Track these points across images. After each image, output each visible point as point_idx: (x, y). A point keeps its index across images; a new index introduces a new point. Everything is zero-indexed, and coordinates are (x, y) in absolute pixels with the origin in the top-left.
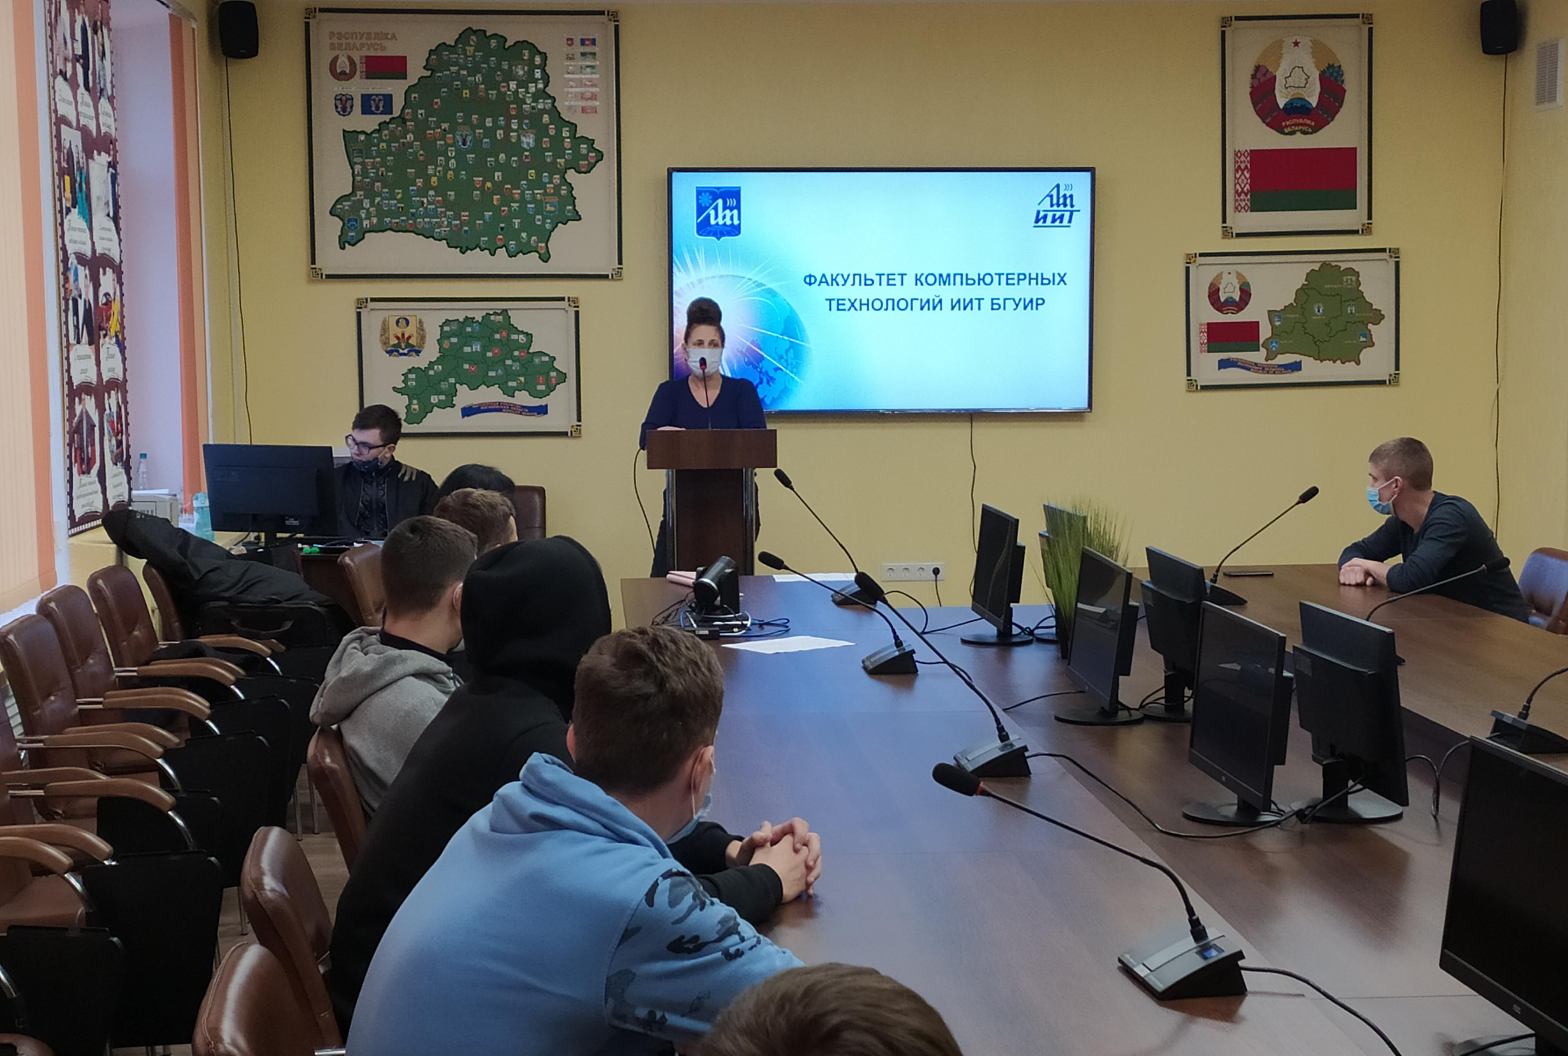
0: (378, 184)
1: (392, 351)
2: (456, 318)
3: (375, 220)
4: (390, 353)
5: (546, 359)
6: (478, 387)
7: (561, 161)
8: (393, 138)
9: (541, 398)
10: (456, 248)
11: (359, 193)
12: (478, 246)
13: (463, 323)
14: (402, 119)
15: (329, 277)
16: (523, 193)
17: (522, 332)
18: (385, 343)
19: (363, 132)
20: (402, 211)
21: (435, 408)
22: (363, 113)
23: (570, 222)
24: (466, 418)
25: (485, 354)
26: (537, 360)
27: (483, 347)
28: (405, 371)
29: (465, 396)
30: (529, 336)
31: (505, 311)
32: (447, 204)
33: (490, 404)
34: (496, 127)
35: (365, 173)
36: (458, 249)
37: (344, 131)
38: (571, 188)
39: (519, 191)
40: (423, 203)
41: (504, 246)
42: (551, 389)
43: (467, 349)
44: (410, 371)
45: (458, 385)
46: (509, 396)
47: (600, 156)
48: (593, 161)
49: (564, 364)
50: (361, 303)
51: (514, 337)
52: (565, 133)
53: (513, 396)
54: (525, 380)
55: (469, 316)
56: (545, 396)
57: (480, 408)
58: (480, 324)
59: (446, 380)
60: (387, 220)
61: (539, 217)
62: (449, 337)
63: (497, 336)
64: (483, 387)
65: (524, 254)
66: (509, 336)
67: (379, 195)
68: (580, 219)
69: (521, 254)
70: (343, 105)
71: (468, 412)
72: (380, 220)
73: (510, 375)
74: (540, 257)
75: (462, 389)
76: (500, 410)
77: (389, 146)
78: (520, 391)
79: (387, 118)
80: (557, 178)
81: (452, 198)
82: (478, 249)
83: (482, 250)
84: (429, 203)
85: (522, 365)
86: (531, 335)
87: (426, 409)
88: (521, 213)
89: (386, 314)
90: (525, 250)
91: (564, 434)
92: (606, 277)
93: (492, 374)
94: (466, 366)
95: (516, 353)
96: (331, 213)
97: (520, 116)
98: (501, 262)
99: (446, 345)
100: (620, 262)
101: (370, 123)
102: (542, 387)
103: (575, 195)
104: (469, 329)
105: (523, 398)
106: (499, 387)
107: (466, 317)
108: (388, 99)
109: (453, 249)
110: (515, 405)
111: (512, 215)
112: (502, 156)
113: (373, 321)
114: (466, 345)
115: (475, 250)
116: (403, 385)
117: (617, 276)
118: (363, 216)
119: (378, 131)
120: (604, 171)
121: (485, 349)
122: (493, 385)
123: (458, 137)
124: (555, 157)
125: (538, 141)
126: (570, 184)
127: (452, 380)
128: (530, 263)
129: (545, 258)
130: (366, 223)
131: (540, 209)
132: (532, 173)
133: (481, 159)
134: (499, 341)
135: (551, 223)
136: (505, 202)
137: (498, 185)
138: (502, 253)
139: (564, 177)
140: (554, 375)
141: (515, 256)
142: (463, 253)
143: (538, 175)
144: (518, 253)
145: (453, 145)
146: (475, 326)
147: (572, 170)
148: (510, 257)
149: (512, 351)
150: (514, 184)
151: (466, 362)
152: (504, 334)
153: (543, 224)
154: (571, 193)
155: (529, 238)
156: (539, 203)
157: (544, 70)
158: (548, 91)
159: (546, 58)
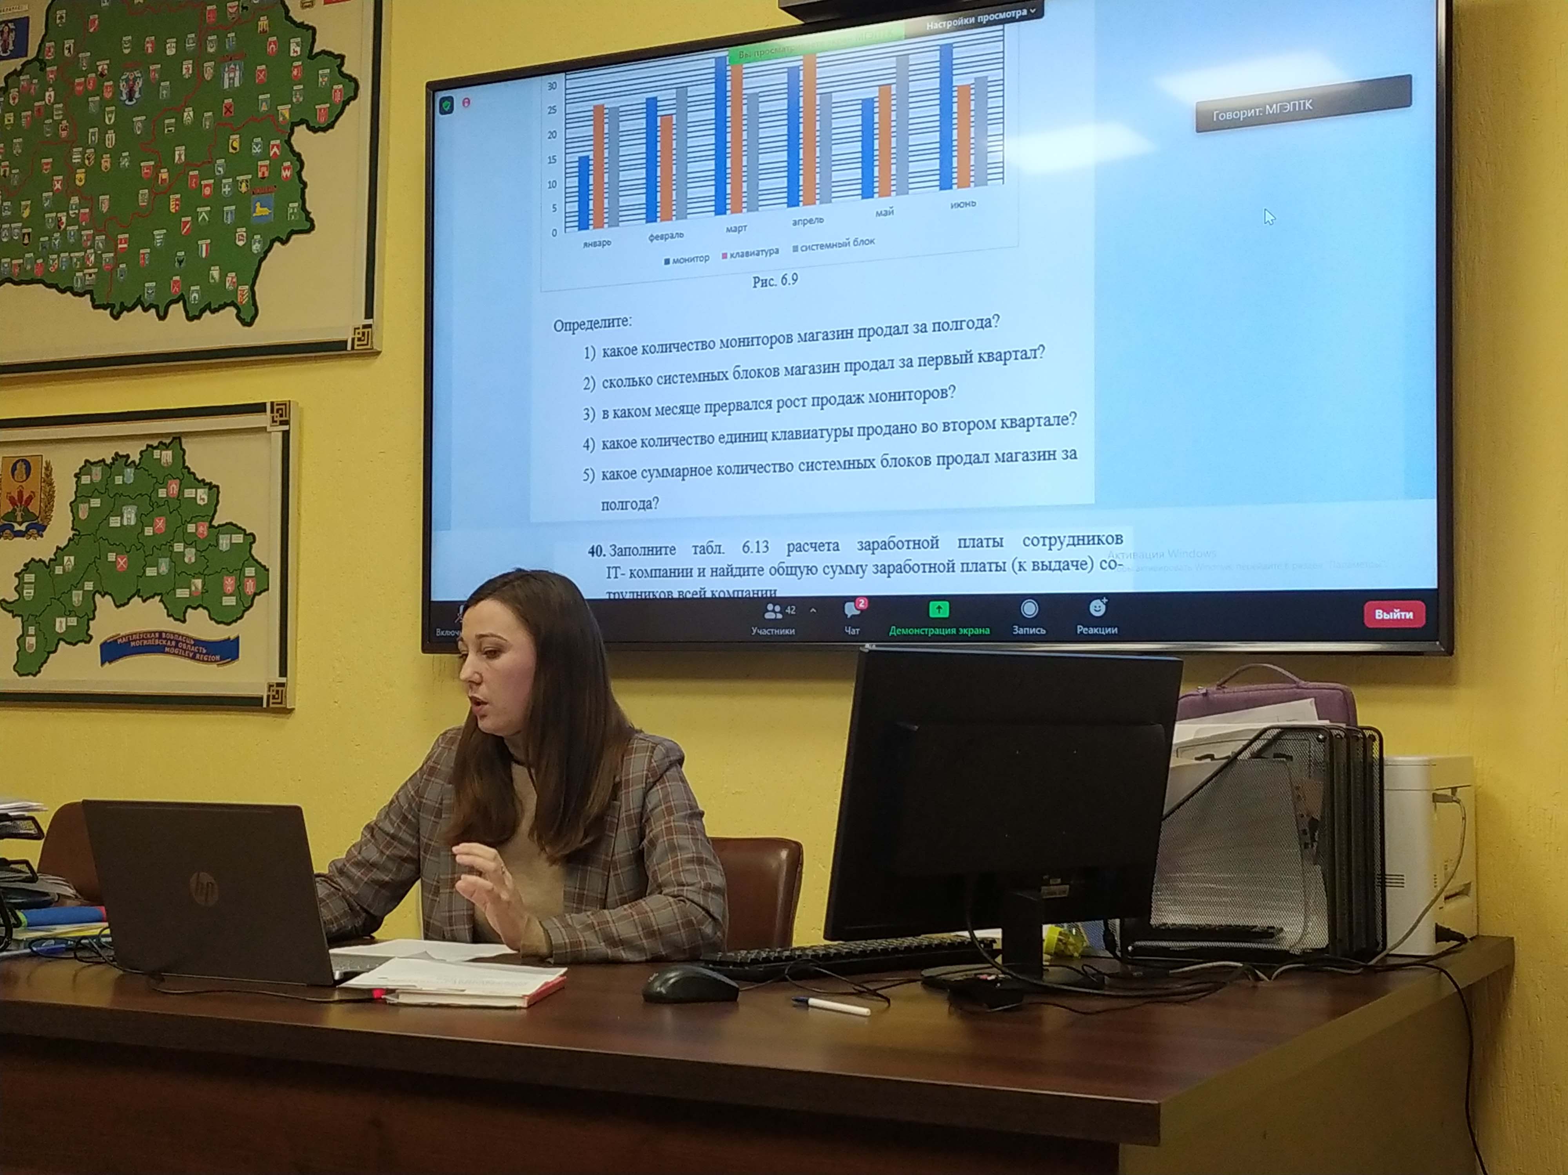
1: (4, 529)
2: (101, 458)
5: (238, 539)
6: (129, 599)
7: (284, 110)
9: (229, 624)
10: (105, 307)
12: (139, 302)
13: (110, 466)
14: (40, 63)
16: (217, 187)
17: (203, 483)
20: (31, 242)
21: (61, 643)
23: (294, 237)
24: (107, 664)
25: (143, 531)
26: (224, 543)
27: (139, 516)
28: (19, 567)
29: (109, 620)
30: (214, 489)
31: (178, 439)
33: (146, 636)
34: (182, 54)
36: (108, 311)
38: (300, 164)
39: (212, 181)
40: (59, 224)
41: (182, 298)
44: (27, 566)
45: (97, 596)
46: (176, 619)
47: (348, 88)
48: (338, 98)
51: (189, 493)
52: (295, 48)
53: (184, 621)
54: (203, 585)
55: (121, 453)
56: (235, 621)
57: (129, 642)
58: (137, 466)
59: (79, 585)
61: (241, 231)
62: (88, 497)
63: (162, 493)
64: (136, 600)
65: (213, 312)
66: (181, 491)
68: (311, 227)
69: (208, 313)
71: (111, 651)
73: (177, 574)
74: (238, 317)
75: (104, 604)
76: (162, 649)
78: (195, 608)
79: (18, 64)
80: (276, 146)
81: (105, 208)
82: (139, 308)
83: (146, 310)
84: (70, 221)
85: (200, 552)
86: (217, 487)
87: (49, 645)
88: (213, 225)
90: (214, 302)
91: (255, 703)
92: (340, 345)
93: (151, 572)
94: (112, 557)
95: (191, 528)
97: (222, 26)
98: (175, 331)
99: (83, 513)
100: (369, 314)
102: (229, 601)
103: (305, 178)
104: (119, 479)
105: (199, 625)
106: (161, 601)
107: (117, 454)
108: (22, 26)
109: (101, 311)
110: (184, 640)
111: (199, 231)
112: (188, 115)
114: (113, 512)
115: (136, 310)
116: (15, 596)
117: (365, 345)
121: (143, 519)
122: (153, 597)
123: (123, 86)
124: (273, 102)
125: (249, 74)
126: (298, 156)
127: (89, 586)
128: (222, 328)
129: (248, 315)
131: (244, 217)
132: (235, 141)
133: (154, 124)
134: (166, 500)
135: (262, 242)
136: (189, 207)
137: (179, 173)
138: (177, 310)
139: (288, 142)
140: (250, 571)
141: (198, 317)
142: (116, 317)
143: (246, 144)
144: (203, 311)
145: (115, 100)
146: (130, 471)
147: (304, 127)
148: (190, 318)
149: (185, 523)
150: (206, 166)
151: (114, 546)
152: (174, 487)
153: (249, 244)
154: (299, 174)
155: (223, 276)
156: (243, 202)
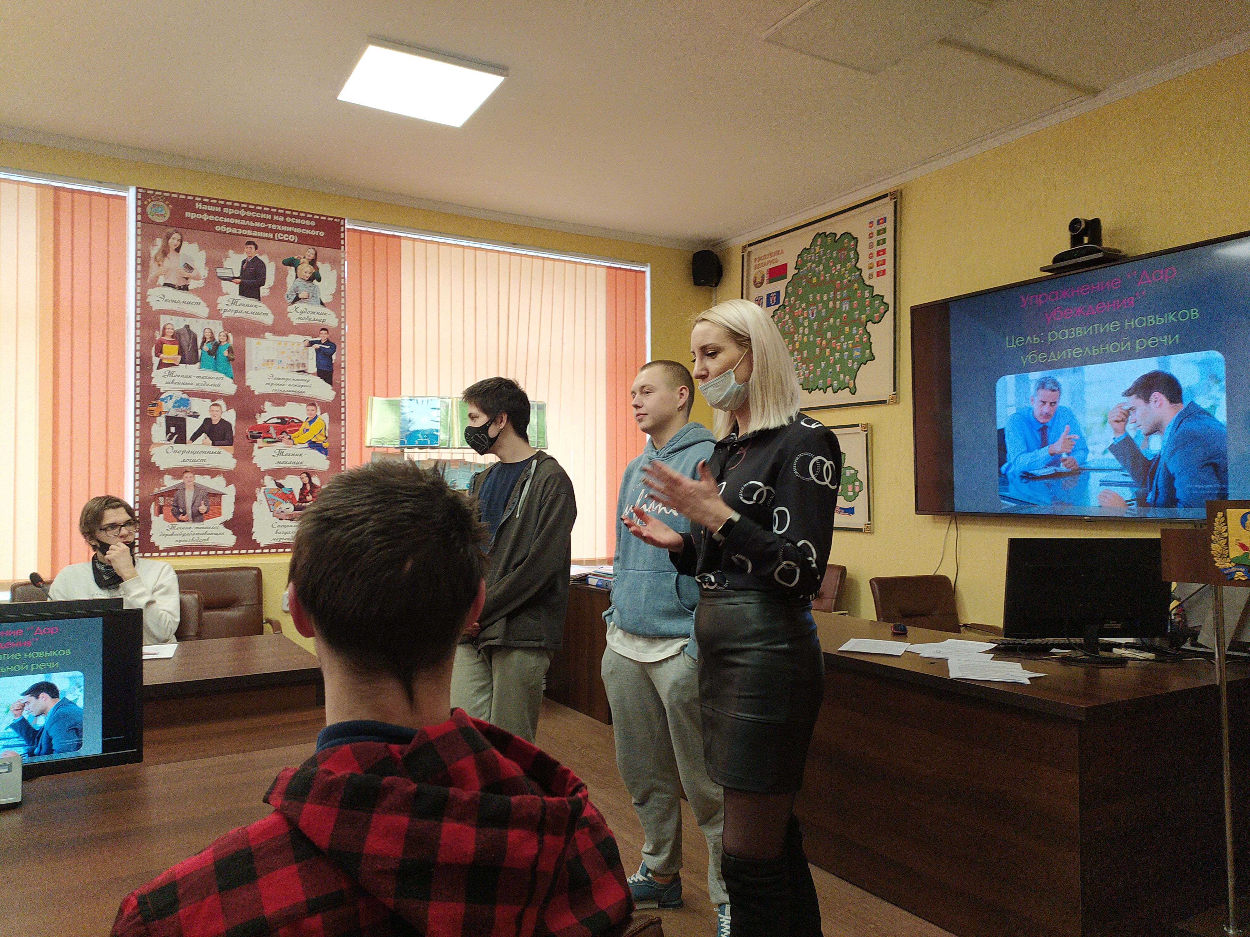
5: (853, 472)
7: (864, 316)
9: (851, 502)
14: (784, 307)
16: (842, 346)
22: (767, 306)
23: (868, 362)
34: (829, 300)
38: (869, 336)
39: (840, 344)
47: (885, 308)
48: (882, 312)
52: (867, 294)
56: (852, 500)
61: (850, 361)
65: (842, 390)
68: (874, 358)
69: (840, 391)
74: (850, 391)
80: (862, 330)
82: (817, 389)
83: (819, 390)
88: (841, 360)
90: (842, 386)
92: (886, 402)
97: (842, 289)
98: (828, 399)
100: (895, 389)
102: (851, 494)
103: (871, 341)
108: (778, 294)
111: (836, 362)
112: (832, 320)
115: (816, 391)
117: (892, 399)
120: (888, 319)
123: (810, 312)
124: (860, 314)
125: (851, 305)
126: (869, 333)
128: (844, 396)
129: (854, 390)
131: (850, 356)
132: (847, 329)
133: (820, 325)
135: (857, 364)
136: (832, 354)
137: (829, 341)
138: (830, 390)
139: (865, 328)
140: (857, 484)
141: (836, 392)
142: (810, 392)
143: (851, 330)
144: (838, 390)
145: (807, 317)
147: (870, 322)
148: (834, 392)
150: (838, 339)
153: (852, 365)
154: (869, 339)
155: (845, 377)
156: (850, 351)
157: (856, 250)
158: (858, 265)
159: (857, 241)
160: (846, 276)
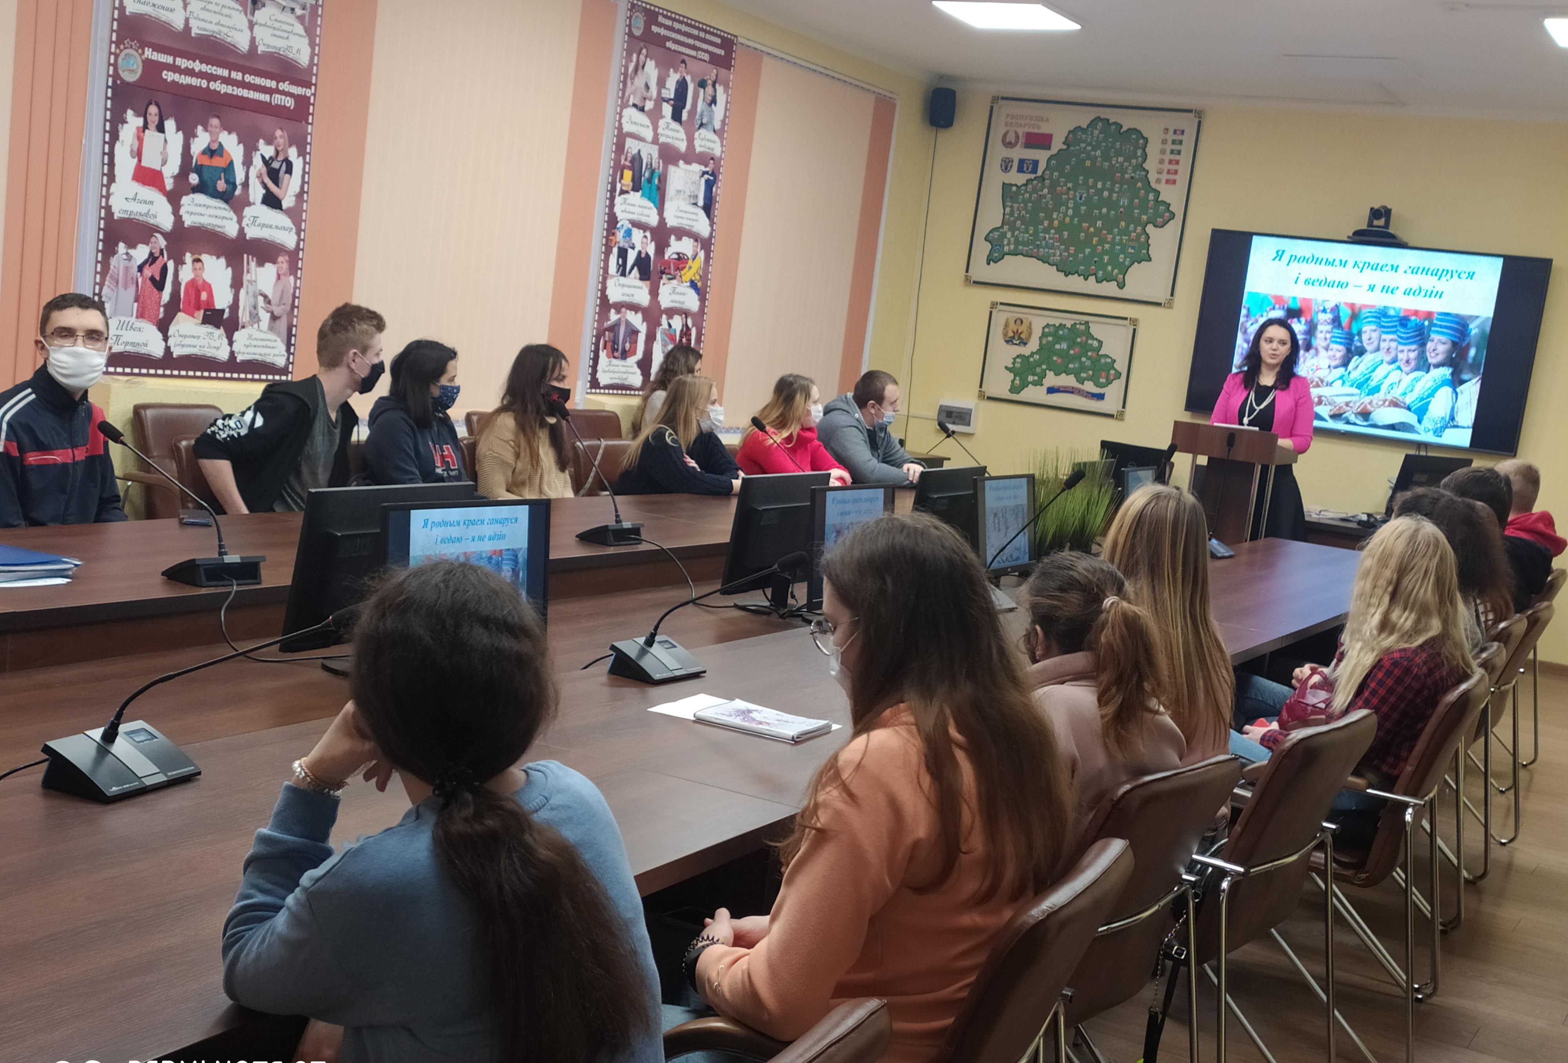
0: (1019, 222)
1: (1009, 341)
2: (1054, 323)
3: (1012, 247)
4: (1007, 342)
5: (1109, 360)
6: (1060, 374)
7: (1145, 217)
8: (1035, 190)
9: (1101, 387)
10: (1062, 271)
11: (1006, 227)
12: (1077, 272)
13: (1058, 327)
14: (1042, 178)
15: (975, 282)
16: (1114, 238)
17: (1096, 339)
18: (1005, 335)
19: (1016, 185)
20: (1032, 243)
21: (1030, 385)
22: (1019, 171)
23: (1143, 262)
24: (1049, 394)
25: (1069, 351)
26: (1103, 361)
28: (1015, 356)
29: (1051, 379)
30: (1100, 343)
31: (1087, 323)
32: (1061, 240)
33: (1066, 387)
34: (1104, 188)
35: (1012, 214)
36: (1064, 273)
37: (1004, 183)
38: (1148, 237)
39: (1112, 236)
40: (1045, 238)
41: (1094, 274)
42: (1109, 382)
43: (1057, 346)
44: (1018, 357)
45: (1047, 371)
46: (1080, 383)
47: (1173, 216)
48: (1166, 219)
49: (1121, 366)
50: (994, 305)
51: (1090, 342)
52: (1151, 197)
53: (1083, 384)
54: (1093, 373)
55: (1063, 324)
56: (1104, 387)
57: (1059, 388)
58: (1069, 329)
59: (1040, 366)
60: (1020, 247)
61: (1122, 256)
62: (1047, 337)
63: (1079, 340)
64: (1064, 375)
65: (1107, 282)
66: (1087, 341)
67: (1018, 229)
68: (1150, 260)
69: (1105, 282)
70: (1006, 166)
71: (1051, 390)
72: (1016, 247)
73: (1082, 368)
74: (1118, 285)
75: (1050, 374)
76: (1072, 393)
77: (1030, 196)
78: (1088, 380)
79: (1033, 176)
80: (1139, 229)
81: (1066, 236)
83: (1079, 275)
84: (1050, 238)
85: (1092, 362)
86: (1102, 342)
87: (1024, 385)
88: (1111, 252)
89: (1009, 315)
90: (1108, 278)
91: (1111, 416)
92: (1158, 304)
93: (1071, 366)
94: (1055, 358)
95: (1090, 354)
96: (986, 239)
97: (1122, 182)
98: (1091, 286)
99: (1044, 341)
100: (1172, 295)
101: (1020, 179)
102: (1103, 380)
103: (1149, 243)
104: (1061, 332)
105: (1089, 387)
106: (1074, 376)
107: (1061, 323)
108: (1036, 163)
109: (1060, 273)
110: (1083, 391)
111: (1105, 252)
112: (1104, 210)
113: (1000, 318)
114: (1057, 343)
115: (1075, 275)
116: (1011, 366)
117: (1169, 304)
118: (1005, 243)
119: (1026, 185)
120: (1174, 226)
121: (1069, 347)
122: (1071, 374)
123: (1078, 194)
124: (1140, 214)
125: (1131, 202)
126: (1148, 235)
127: (1044, 367)
128: (1110, 288)
129: (1121, 286)
130: (1006, 249)
131: (1123, 251)
133: (1090, 210)
134: (1080, 343)
135: (1130, 261)
136: (1101, 243)
137: (1098, 230)
138: (1092, 279)
139: (1144, 229)
140: (1112, 372)
141: (1101, 282)
142: (1066, 275)
143: (1127, 226)
144: (1103, 281)
145: (1074, 198)
146: (1066, 330)
147: (1151, 224)
148: (1097, 282)
149: (1087, 352)
150: (1110, 230)
151: (1056, 355)
152: (1084, 339)
153: (1124, 262)
154: (1148, 241)
155: (1113, 270)
156: (1124, 246)
157: (1144, 150)
158: (1144, 165)
159: (1147, 142)
160: (1129, 171)
